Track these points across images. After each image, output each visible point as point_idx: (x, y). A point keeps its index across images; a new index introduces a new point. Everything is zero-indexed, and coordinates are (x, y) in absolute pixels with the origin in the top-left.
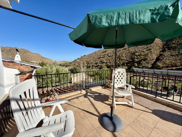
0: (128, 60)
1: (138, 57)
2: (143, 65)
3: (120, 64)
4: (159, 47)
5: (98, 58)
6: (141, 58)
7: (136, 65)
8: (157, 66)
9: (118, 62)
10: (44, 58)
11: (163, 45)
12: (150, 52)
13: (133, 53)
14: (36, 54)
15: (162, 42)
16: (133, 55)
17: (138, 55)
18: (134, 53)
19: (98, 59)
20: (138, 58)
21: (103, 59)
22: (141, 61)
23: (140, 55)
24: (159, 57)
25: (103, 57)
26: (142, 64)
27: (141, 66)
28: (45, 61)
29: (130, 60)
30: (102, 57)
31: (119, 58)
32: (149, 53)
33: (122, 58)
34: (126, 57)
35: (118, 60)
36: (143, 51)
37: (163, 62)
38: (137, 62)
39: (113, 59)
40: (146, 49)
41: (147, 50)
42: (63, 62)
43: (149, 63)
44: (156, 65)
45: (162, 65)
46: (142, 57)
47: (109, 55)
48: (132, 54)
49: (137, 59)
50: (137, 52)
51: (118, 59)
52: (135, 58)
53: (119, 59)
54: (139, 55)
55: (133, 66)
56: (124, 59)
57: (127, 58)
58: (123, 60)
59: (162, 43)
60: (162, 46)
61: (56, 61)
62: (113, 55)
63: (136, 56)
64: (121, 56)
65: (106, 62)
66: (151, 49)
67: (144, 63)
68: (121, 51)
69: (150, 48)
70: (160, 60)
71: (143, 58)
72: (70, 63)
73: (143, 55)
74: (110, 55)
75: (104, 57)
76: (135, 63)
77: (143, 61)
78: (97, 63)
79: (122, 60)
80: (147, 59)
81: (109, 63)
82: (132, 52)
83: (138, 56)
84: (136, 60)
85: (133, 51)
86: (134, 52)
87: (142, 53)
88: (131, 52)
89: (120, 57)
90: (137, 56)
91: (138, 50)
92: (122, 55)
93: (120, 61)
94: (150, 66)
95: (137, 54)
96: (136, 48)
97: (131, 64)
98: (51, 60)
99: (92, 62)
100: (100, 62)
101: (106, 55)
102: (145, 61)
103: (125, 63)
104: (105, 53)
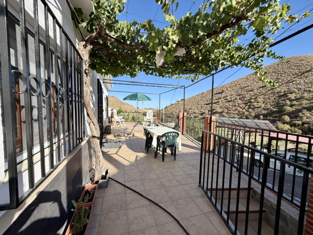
0: (268, 109)
1: (295, 102)
2: (305, 119)
3: (249, 117)
5: (207, 104)
6: (301, 104)
7: (287, 118)
9: (246, 113)
10: (122, 103)
13: (283, 95)
14: (113, 97)
16: (283, 99)
17: (293, 98)
18: (285, 95)
19: (206, 106)
20: (295, 105)
21: (215, 105)
22: (300, 111)
23: (300, 98)
25: (216, 103)
26: (301, 117)
27: (298, 121)
29: (274, 108)
31: (249, 104)
33: (255, 104)
34: (264, 102)
35: (246, 108)
36: (310, 91)
38: (289, 114)
39: (235, 106)
42: (149, 109)
46: (305, 102)
47: (229, 98)
48: (280, 97)
49: (291, 106)
50: (291, 93)
52: (286, 105)
53: (249, 106)
54: (297, 99)
55: (279, 121)
56: (260, 107)
57: (266, 104)
58: (258, 108)
62: (236, 99)
63: (288, 102)
64: (253, 100)
65: (222, 112)
67: (308, 115)
68: (255, 91)
71: (306, 104)
73: (307, 99)
74: (230, 99)
75: (219, 102)
76: (285, 115)
77: (305, 111)
78: (204, 113)
79: (255, 108)
81: (227, 113)
82: (280, 92)
83: (294, 100)
84: (288, 109)
85: (283, 91)
86: (285, 91)
87: (306, 95)
88: (278, 93)
89: (251, 102)
90: (291, 100)
91: (296, 88)
92: (256, 98)
93: (250, 110)
95: (292, 96)
96: (291, 84)
97: (276, 117)
98: (131, 106)
99: (195, 111)
100: (209, 111)
101: (222, 99)
102: (310, 111)
103: (261, 115)
104: (219, 96)
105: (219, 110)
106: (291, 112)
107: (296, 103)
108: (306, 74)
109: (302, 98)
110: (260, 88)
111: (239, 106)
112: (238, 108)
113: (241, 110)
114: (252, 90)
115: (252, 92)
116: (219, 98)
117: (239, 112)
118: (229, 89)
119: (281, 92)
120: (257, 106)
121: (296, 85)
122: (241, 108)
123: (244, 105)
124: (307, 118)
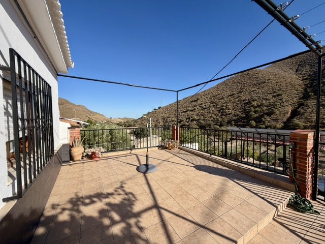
0: (238, 115)
1: (257, 109)
2: (267, 124)
3: (223, 123)
4: (297, 90)
6: (262, 110)
7: (253, 123)
8: (293, 125)
9: (220, 119)
10: (91, 112)
11: (304, 86)
12: (280, 100)
13: (247, 103)
14: (79, 106)
15: (302, 80)
16: (248, 106)
17: (256, 105)
18: (249, 103)
19: (183, 113)
20: (257, 111)
21: (192, 113)
22: (262, 116)
23: (261, 105)
24: (298, 108)
25: (192, 111)
26: (264, 122)
27: (262, 125)
28: (93, 118)
29: (242, 114)
30: (190, 109)
32: (277, 101)
33: (227, 110)
34: (233, 109)
35: (220, 115)
36: (266, 99)
37: (306, 118)
38: (255, 119)
39: (210, 113)
40: (271, 94)
41: (274, 96)
42: (123, 119)
43: (277, 120)
44: (291, 124)
45: (303, 124)
46: (265, 108)
47: (203, 105)
48: (246, 104)
49: (255, 112)
50: (254, 101)
51: (219, 113)
52: (251, 111)
53: (222, 112)
54: (258, 106)
55: (248, 125)
56: (231, 114)
57: (235, 111)
58: (229, 114)
59: (302, 82)
60: (302, 90)
61: (111, 118)
62: (210, 106)
63: (252, 108)
64: (224, 108)
65: (199, 120)
66: (281, 95)
67: (269, 120)
68: (226, 99)
69: (280, 92)
70: (299, 114)
71: (266, 110)
72: (135, 121)
73: (265, 106)
74: (205, 107)
75: (195, 109)
76: (251, 120)
77: (266, 116)
78: (182, 121)
79: (227, 115)
80: (275, 113)
81: (204, 120)
83: (256, 107)
84: (254, 114)
85: (247, 99)
86: (248, 99)
87: (264, 102)
88: (244, 101)
89: (223, 109)
90: (255, 107)
91: (257, 97)
92: (227, 105)
93: (223, 117)
94: (281, 126)
95: (255, 103)
96: (252, 93)
97: (245, 122)
98: (103, 115)
99: (173, 119)
100: (186, 119)
101: (198, 107)
102: (270, 116)
103: (232, 121)
104: (195, 103)
105: (196, 118)
106: (255, 118)
107: (259, 109)
108: (262, 85)
109: (262, 105)
110: (229, 96)
111: (213, 113)
112: (213, 115)
113: (215, 117)
114: (223, 98)
115: (223, 100)
116: (195, 106)
117: (214, 118)
118: (203, 97)
119: (246, 100)
120: (228, 113)
121: (257, 94)
122: (215, 115)
123: (217, 112)
124: (268, 122)
